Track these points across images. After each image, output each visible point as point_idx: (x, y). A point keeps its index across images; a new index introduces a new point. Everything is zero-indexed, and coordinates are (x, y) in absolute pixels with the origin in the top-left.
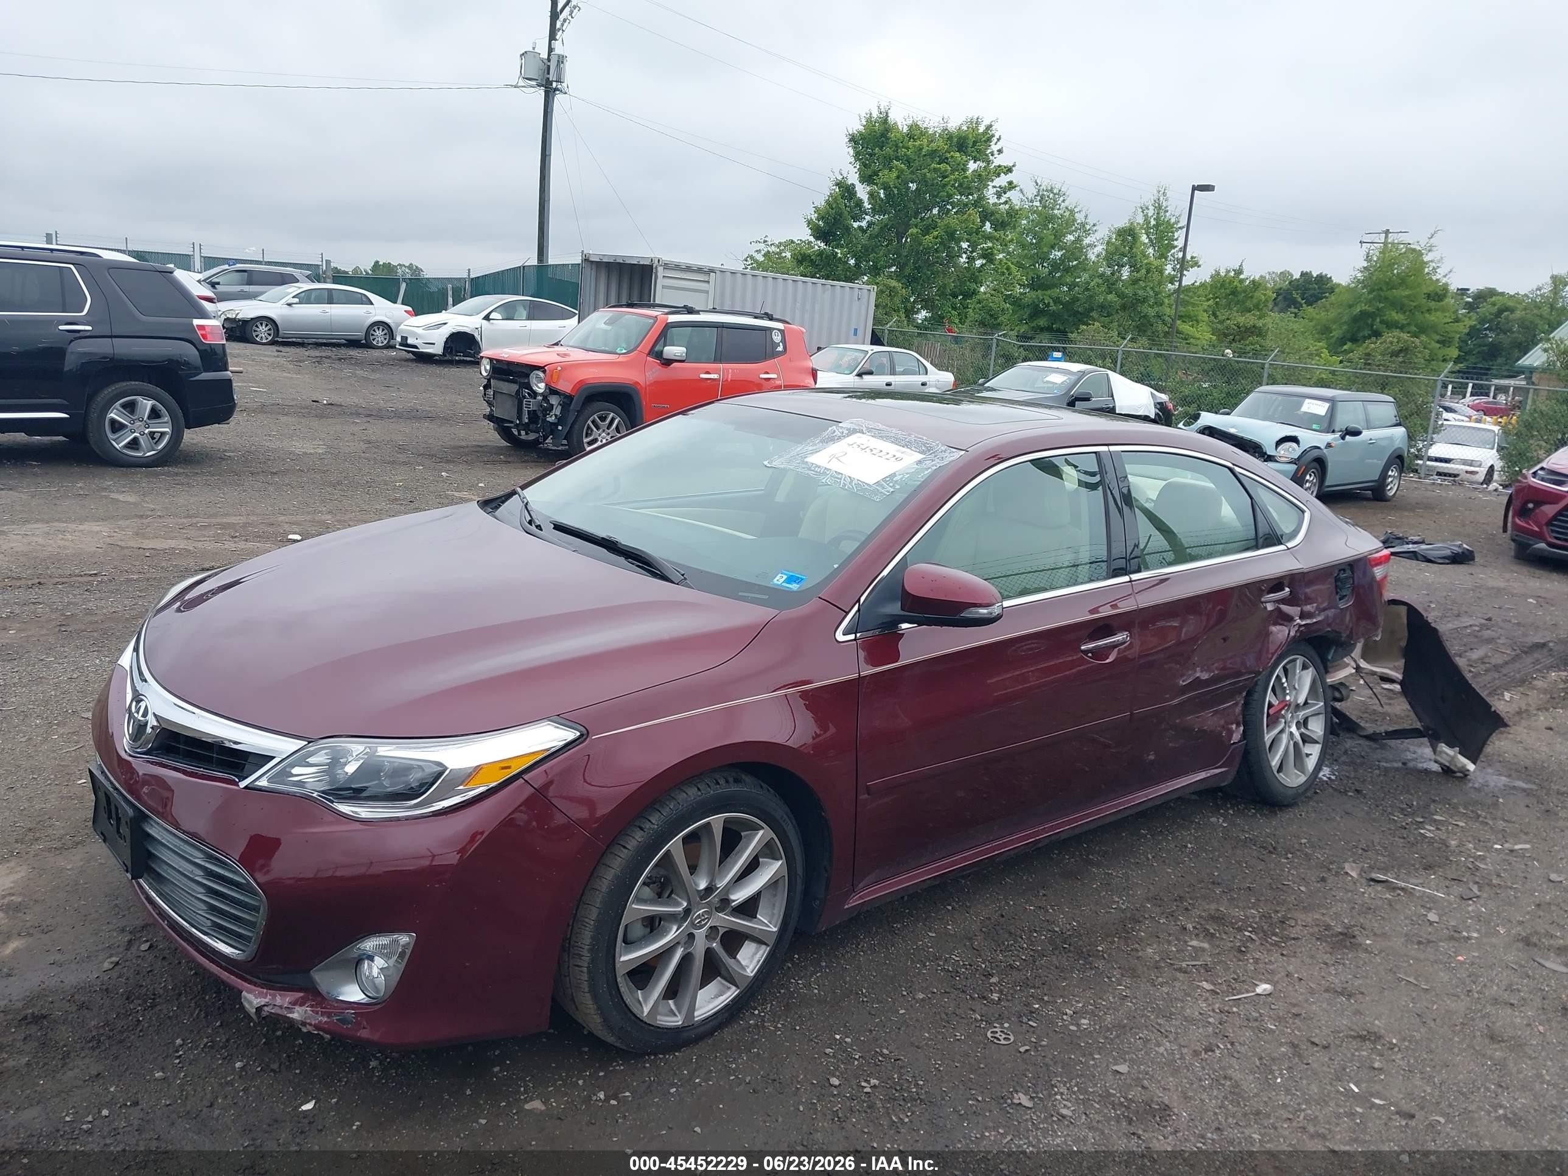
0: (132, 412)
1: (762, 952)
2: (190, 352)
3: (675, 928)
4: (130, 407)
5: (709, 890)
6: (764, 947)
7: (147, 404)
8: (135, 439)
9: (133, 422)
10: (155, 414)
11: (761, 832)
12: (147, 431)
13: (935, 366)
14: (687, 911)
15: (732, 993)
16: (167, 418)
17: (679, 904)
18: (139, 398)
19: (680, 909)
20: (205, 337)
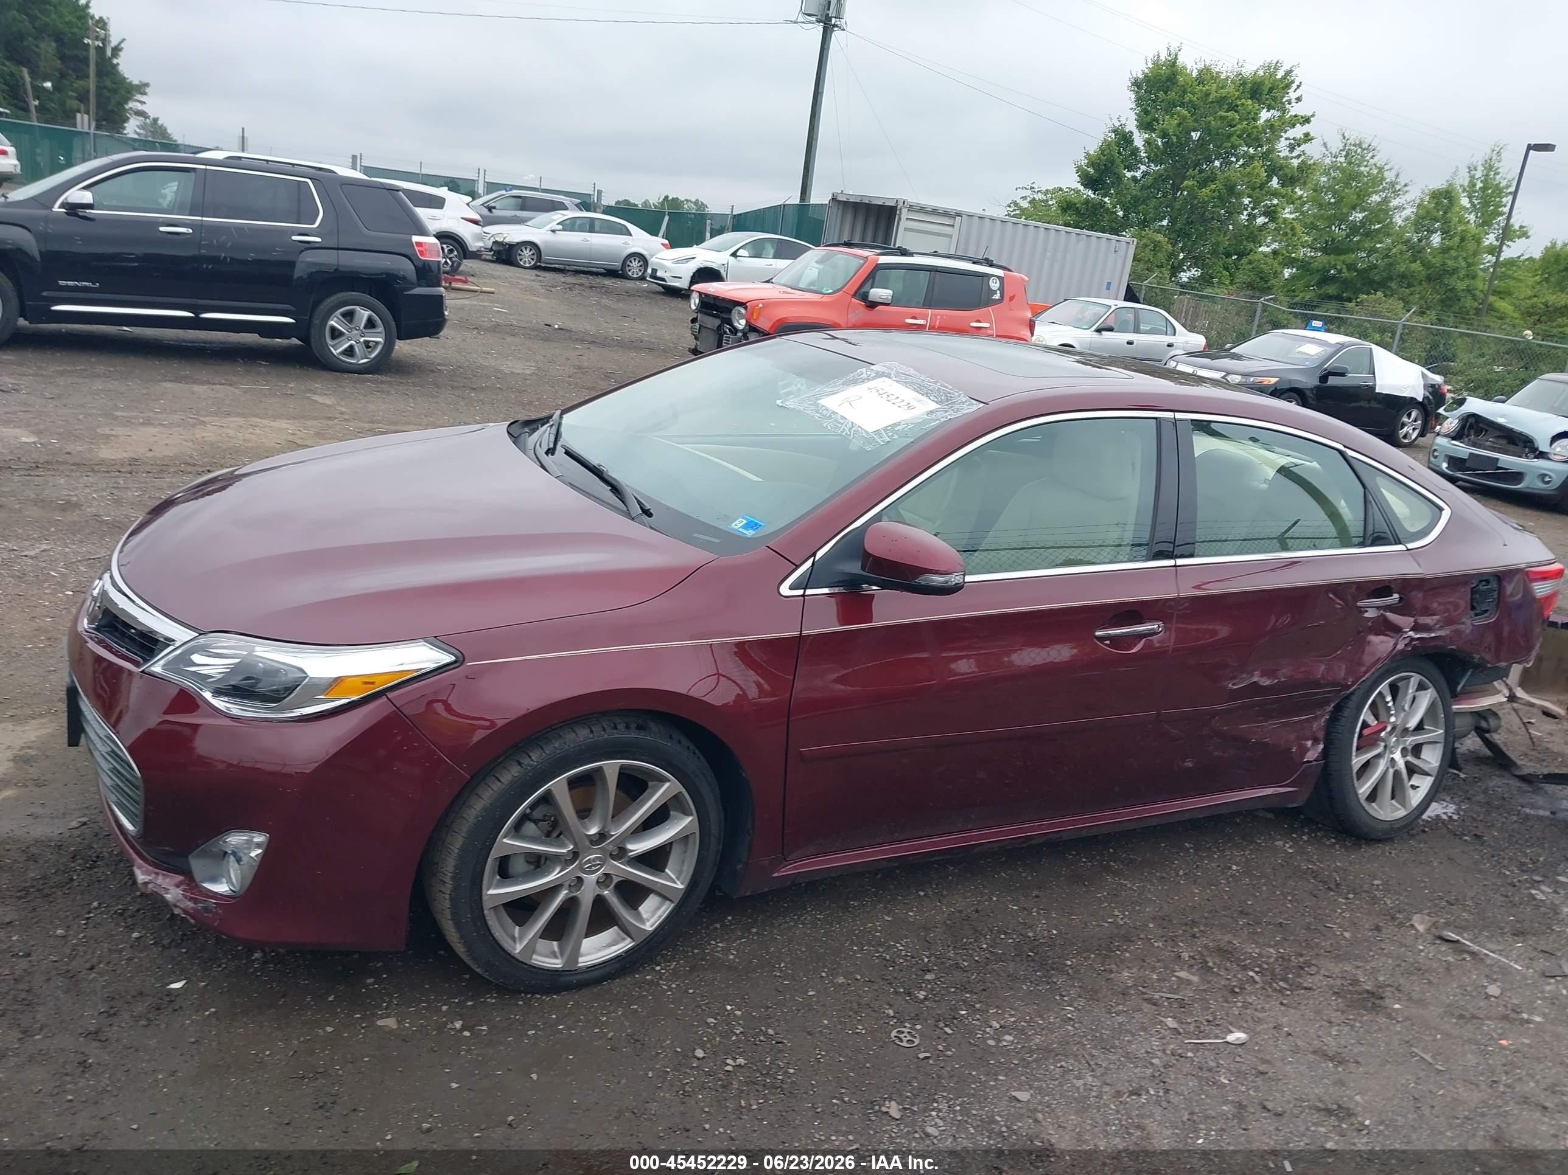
0: (351, 321)
1: (666, 909)
2: (407, 268)
3: (558, 870)
4: (349, 316)
5: (602, 836)
6: (668, 902)
7: (364, 314)
8: (351, 347)
9: (350, 330)
10: (370, 324)
11: (667, 785)
12: (362, 340)
13: (1184, 325)
14: (575, 855)
15: (627, 944)
16: (381, 329)
17: (563, 846)
18: (358, 308)
19: (564, 851)
20: (422, 253)
